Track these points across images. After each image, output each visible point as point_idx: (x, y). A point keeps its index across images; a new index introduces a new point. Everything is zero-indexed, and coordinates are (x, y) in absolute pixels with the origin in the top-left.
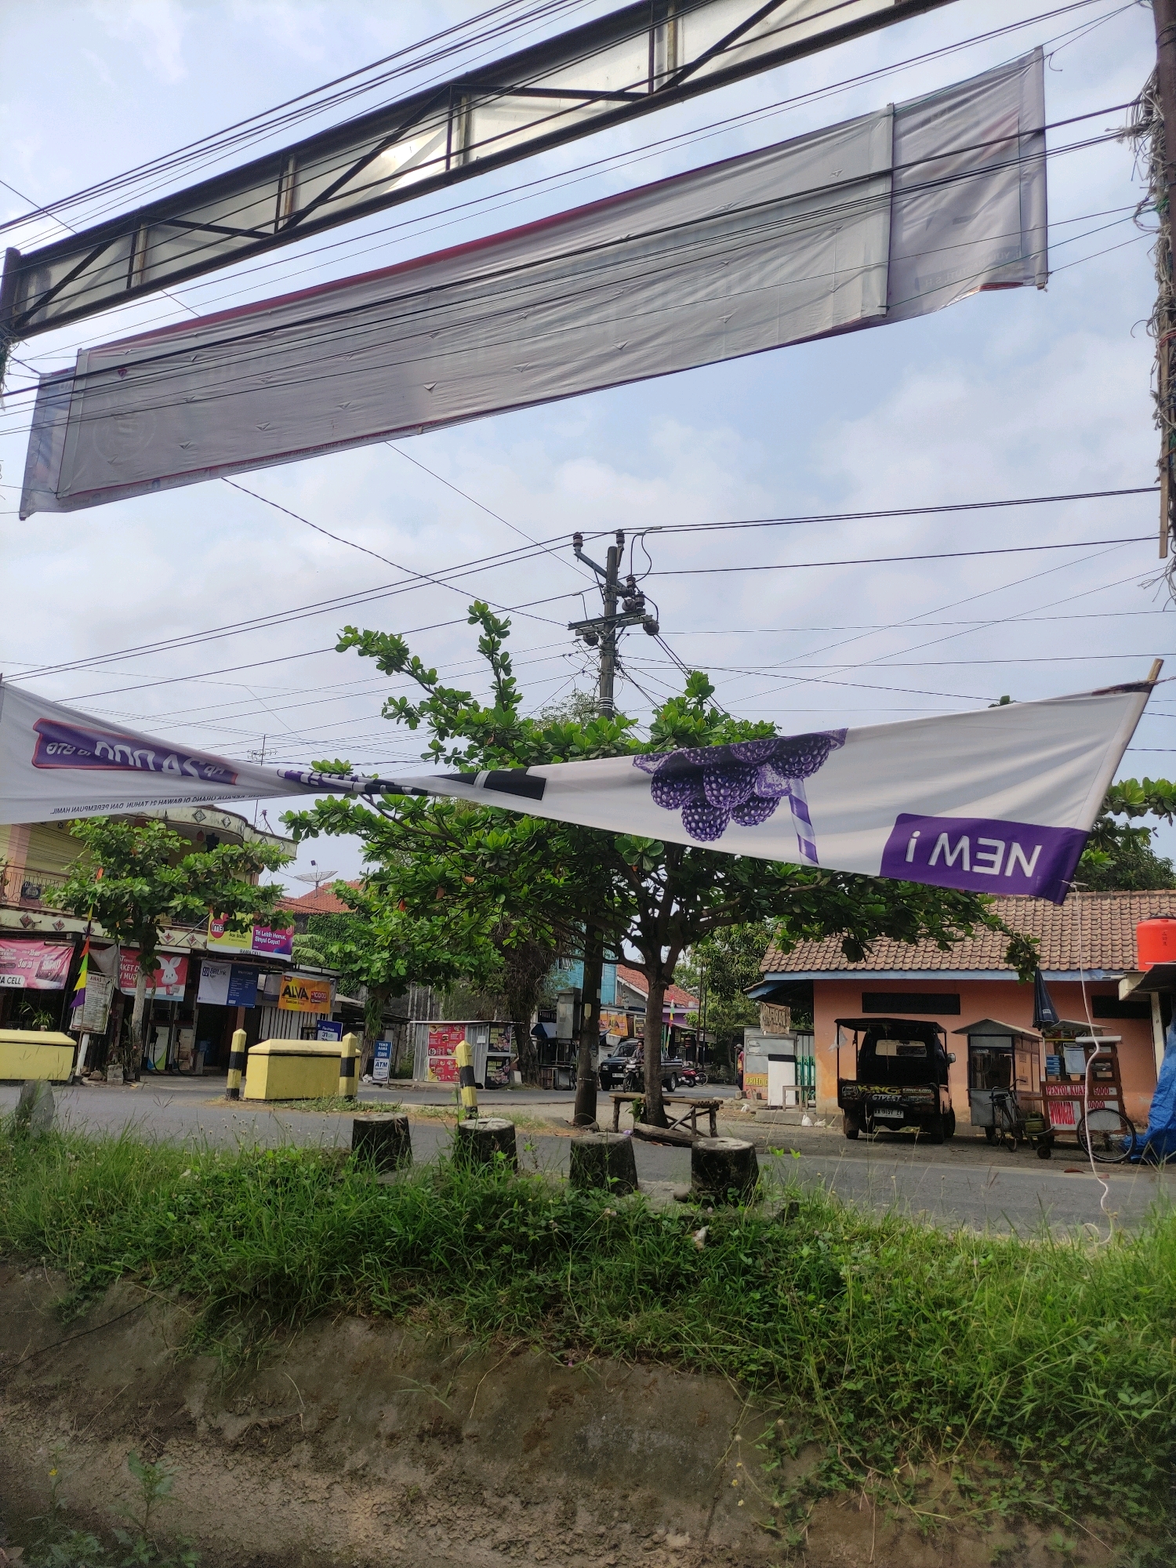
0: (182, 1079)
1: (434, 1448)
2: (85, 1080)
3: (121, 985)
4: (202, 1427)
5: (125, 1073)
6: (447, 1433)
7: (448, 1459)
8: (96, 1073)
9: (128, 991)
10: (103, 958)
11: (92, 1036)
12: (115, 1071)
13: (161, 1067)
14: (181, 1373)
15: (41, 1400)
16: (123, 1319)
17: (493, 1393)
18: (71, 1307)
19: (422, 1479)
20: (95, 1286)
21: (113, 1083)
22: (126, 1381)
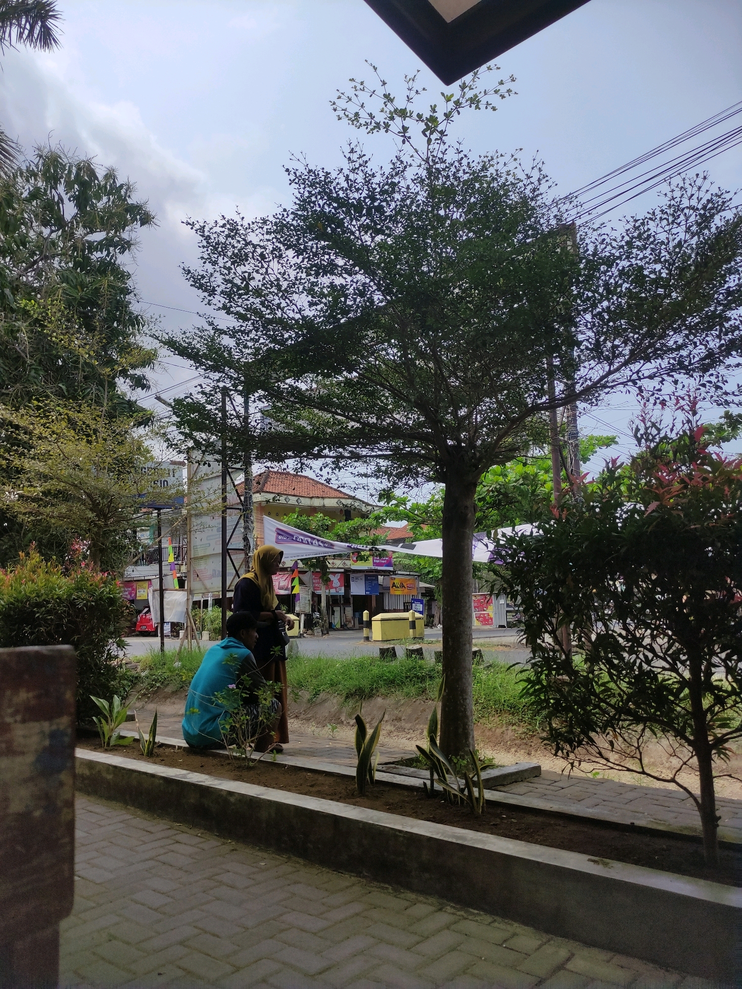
0: (348, 632)
1: (396, 722)
2: (305, 635)
3: (314, 590)
4: (345, 722)
5: (322, 631)
6: (399, 719)
7: (398, 724)
8: (310, 632)
9: (318, 592)
10: (305, 578)
11: (306, 615)
12: (317, 630)
13: (338, 626)
14: (340, 712)
15: (308, 720)
16: (325, 701)
17: (409, 711)
18: (311, 699)
19: (393, 729)
20: (316, 694)
21: (317, 636)
22: (327, 715)
